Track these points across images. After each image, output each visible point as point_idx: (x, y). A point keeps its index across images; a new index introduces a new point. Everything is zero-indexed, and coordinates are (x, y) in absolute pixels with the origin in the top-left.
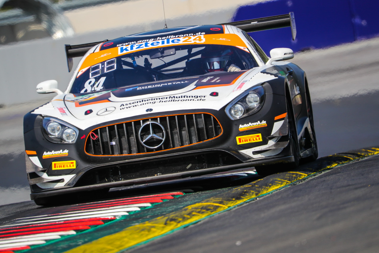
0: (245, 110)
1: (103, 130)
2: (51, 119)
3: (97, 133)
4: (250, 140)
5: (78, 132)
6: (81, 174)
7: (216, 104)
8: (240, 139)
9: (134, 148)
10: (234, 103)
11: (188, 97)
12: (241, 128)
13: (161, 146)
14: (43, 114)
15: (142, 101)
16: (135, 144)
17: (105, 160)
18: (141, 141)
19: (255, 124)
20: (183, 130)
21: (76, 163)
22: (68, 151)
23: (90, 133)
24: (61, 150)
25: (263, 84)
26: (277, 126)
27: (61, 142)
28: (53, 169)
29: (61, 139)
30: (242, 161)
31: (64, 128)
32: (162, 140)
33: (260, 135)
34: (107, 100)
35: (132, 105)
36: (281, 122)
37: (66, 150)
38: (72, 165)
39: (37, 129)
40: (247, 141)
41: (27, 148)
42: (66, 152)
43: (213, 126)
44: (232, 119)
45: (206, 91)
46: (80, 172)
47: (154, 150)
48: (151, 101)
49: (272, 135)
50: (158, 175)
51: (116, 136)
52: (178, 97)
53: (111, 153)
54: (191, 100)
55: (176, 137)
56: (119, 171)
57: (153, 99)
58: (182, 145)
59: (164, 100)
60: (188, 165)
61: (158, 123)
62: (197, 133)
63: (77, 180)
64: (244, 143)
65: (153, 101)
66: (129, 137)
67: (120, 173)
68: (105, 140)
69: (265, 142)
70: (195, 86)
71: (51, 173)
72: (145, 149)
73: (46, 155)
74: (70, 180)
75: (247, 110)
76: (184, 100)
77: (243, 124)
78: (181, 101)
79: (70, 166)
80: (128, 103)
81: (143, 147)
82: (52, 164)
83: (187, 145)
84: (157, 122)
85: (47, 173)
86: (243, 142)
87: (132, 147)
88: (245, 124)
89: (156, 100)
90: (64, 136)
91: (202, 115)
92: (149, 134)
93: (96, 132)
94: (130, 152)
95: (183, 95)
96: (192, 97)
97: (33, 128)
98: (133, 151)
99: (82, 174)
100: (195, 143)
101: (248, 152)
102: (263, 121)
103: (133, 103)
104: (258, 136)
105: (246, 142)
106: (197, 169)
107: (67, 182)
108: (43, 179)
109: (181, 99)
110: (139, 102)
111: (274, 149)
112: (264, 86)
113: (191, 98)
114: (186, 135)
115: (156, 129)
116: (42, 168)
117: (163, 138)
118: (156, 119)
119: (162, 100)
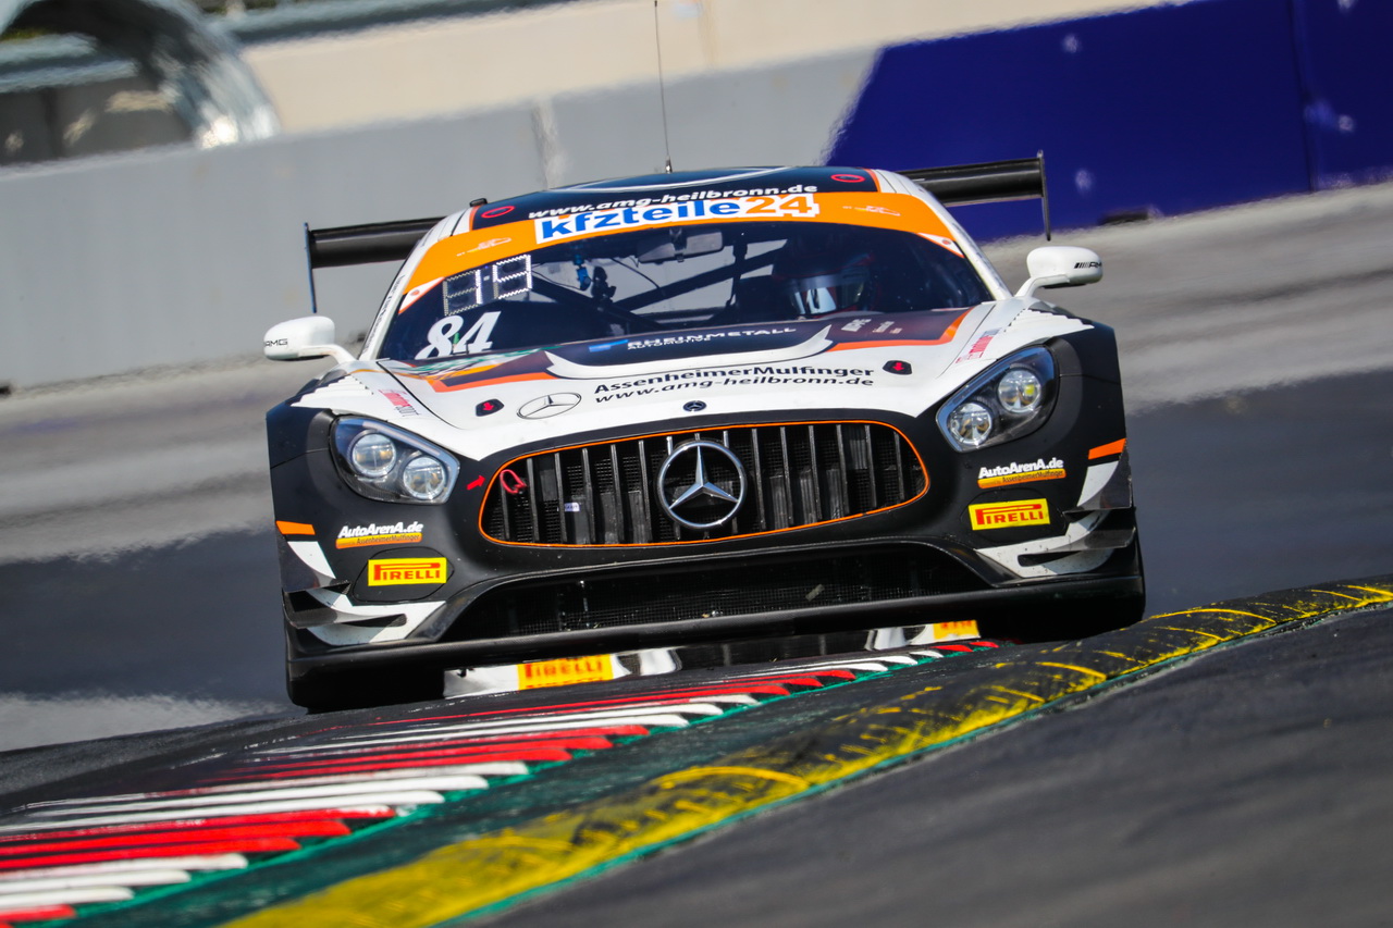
0: (997, 421)
1: (543, 462)
2: (366, 424)
3: (523, 473)
4: (1011, 518)
5: (454, 468)
6: (463, 603)
7: (908, 399)
8: (980, 514)
9: (641, 528)
10: (964, 398)
11: (816, 371)
12: (985, 477)
13: (730, 520)
14: (337, 408)
15: (668, 378)
16: (645, 513)
17: (547, 559)
18: (665, 504)
19: (1027, 467)
20: (803, 477)
21: (448, 568)
22: (421, 526)
23: (501, 472)
24: (400, 524)
25: (1049, 342)
26: (1097, 478)
27: (398, 497)
28: (372, 582)
29: (397, 489)
30: (988, 582)
31: (407, 455)
32: (735, 504)
33: (1043, 502)
34: (544, 374)
35: (635, 389)
36: (1111, 467)
37: (416, 523)
38: (433, 572)
39: (316, 455)
40: (1003, 520)
41: (282, 514)
42: (416, 529)
43: (900, 465)
44: (958, 448)
45: (873, 357)
46: (460, 596)
47: (706, 533)
48: (699, 380)
49: (1081, 507)
50: (711, 616)
51: (582, 485)
52: (783, 371)
53: (565, 538)
54: (826, 381)
55: (779, 494)
56: (585, 599)
57: (702, 372)
58: (798, 520)
59: (738, 378)
60: (811, 589)
61: (724, 447)
62: (848, 484)
63: (451, 619)
64: (994, 525)
65: (703, 379)
66: (625, 488)
67: (585, 603)
68: (548, 497)
69: (1056, 528)
70: (830, 342)
71: (361, 596)
72: (677, 530)
73: (349, 536)
74: (427, 618)
75: (1003, 422)
76: (804, 380)
77: (991, 466)
78: (795, 381)
79: (428, 575)
80: (620, 382)
81: (671, 522)
82: (367, 564)
83: (811, 524)
84: (722, 444)
85: (349, 596)
86: (989, 522)
87: (634, 523)
88: (998, 468)
89: (711, 378)
90: (407, 483)
91: (867, 428)
92: (692, 481)
93: (520, 467)
94: (627, 536)
95: (799, 364)
96: (829, 372)
97: (301, 452)
98: (635, 535)
99: (469, 602)
100: (837, 519)
101: (1005, 556)
102: (1054, 459)
103: (636, 384)
104: (1038, 507)
105: (1000, 525)
106: (838, 603)
107: (414, 626)
108: (334, 614)
109: (792, 376)
110: (656, 381)
111: (1085, 552)
112: (1053, 349)
113: (825, 375)
114: (811, 491)
115: (717, 467)
116: (333, 580)
117: (736, 495)
118: (716, 436)
119: (732, 378)
